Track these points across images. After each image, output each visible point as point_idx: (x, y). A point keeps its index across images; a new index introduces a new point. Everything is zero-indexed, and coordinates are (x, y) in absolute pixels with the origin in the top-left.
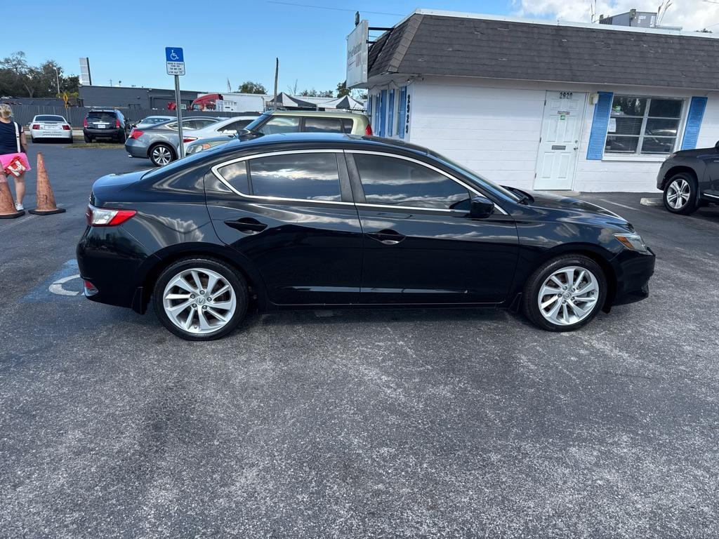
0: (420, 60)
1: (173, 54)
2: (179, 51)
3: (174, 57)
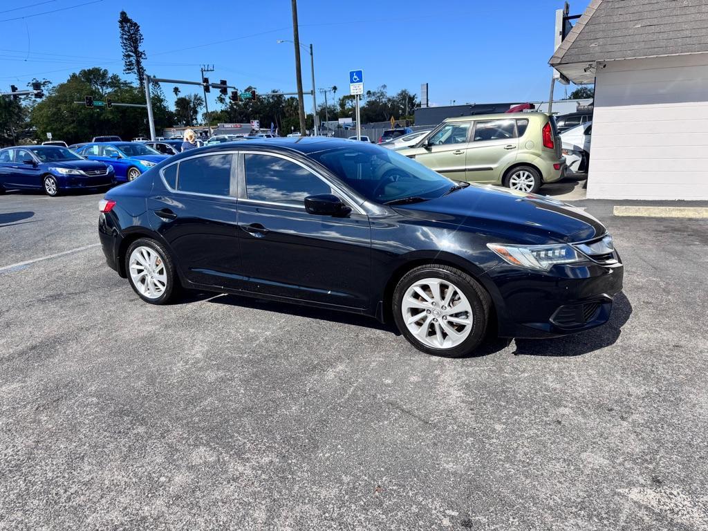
0: (593, 45)
1: (355, 77)
2: (359, 74)
3: (355, 79)
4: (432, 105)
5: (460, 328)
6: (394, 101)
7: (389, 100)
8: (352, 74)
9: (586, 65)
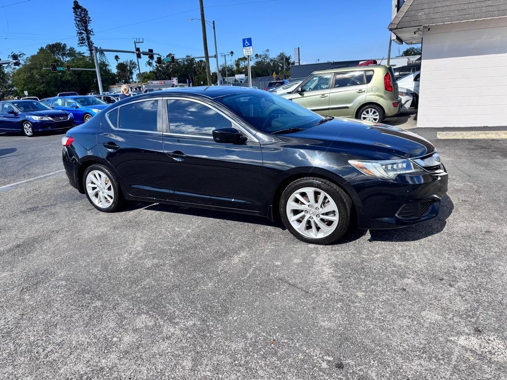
4: (302, 63)
5: (330, 223)
6: (275, 61)
7: (272, 60)
8: (244, 40)
9: (416, 29)
